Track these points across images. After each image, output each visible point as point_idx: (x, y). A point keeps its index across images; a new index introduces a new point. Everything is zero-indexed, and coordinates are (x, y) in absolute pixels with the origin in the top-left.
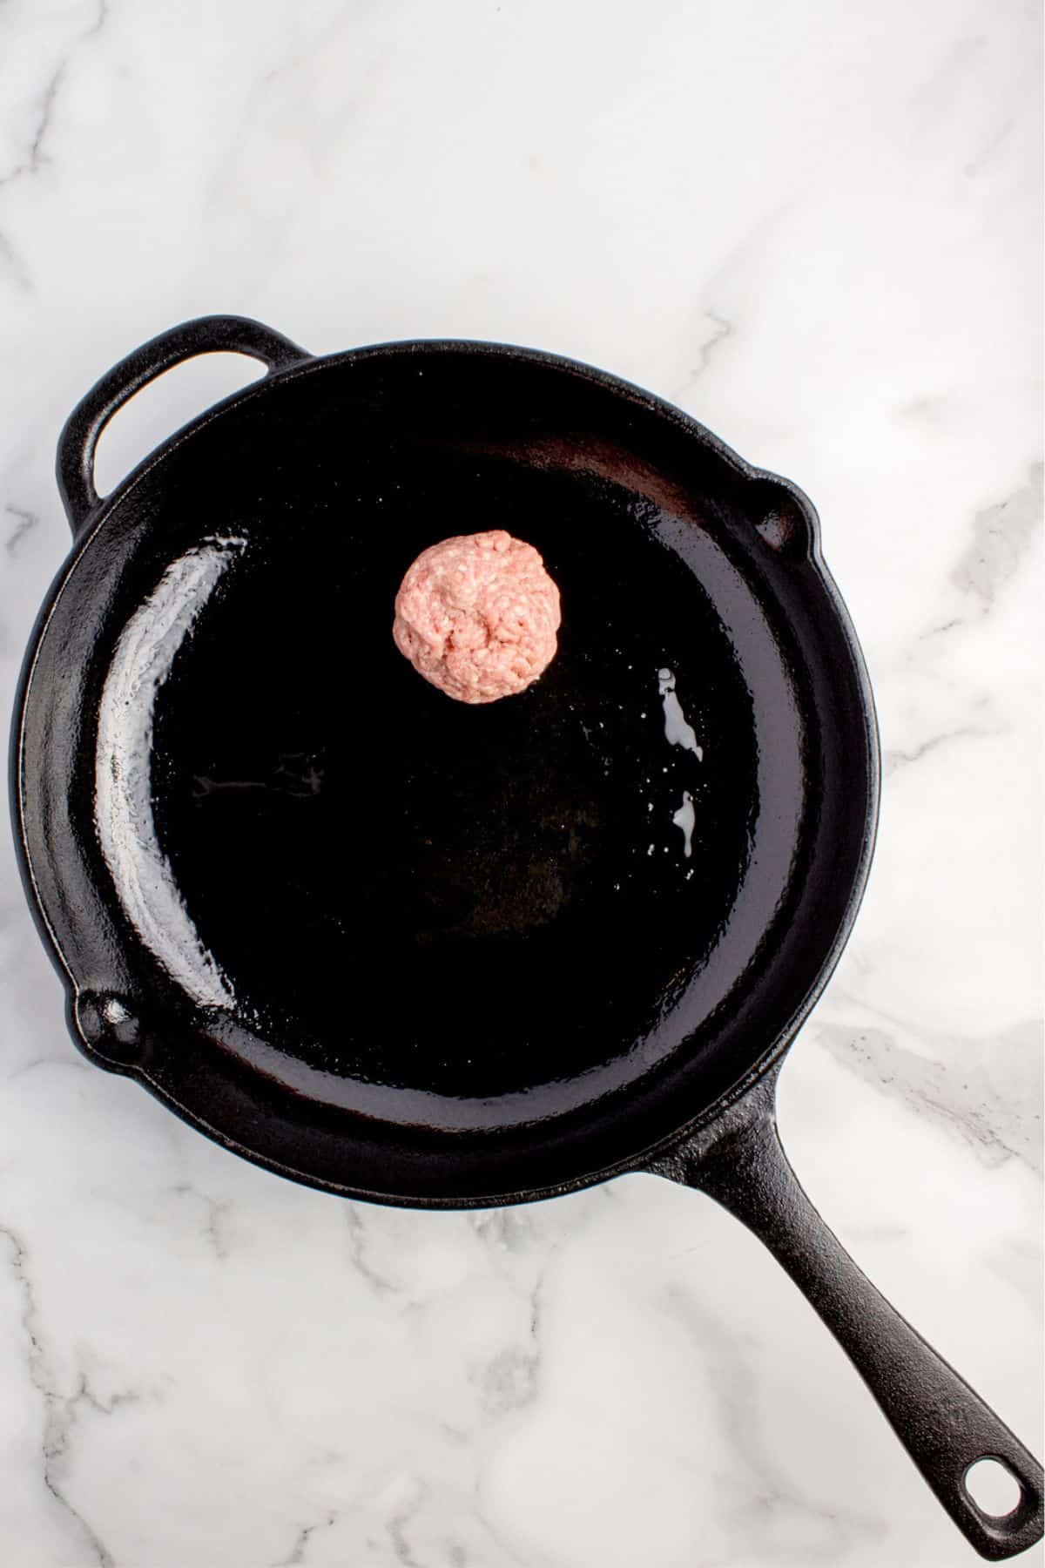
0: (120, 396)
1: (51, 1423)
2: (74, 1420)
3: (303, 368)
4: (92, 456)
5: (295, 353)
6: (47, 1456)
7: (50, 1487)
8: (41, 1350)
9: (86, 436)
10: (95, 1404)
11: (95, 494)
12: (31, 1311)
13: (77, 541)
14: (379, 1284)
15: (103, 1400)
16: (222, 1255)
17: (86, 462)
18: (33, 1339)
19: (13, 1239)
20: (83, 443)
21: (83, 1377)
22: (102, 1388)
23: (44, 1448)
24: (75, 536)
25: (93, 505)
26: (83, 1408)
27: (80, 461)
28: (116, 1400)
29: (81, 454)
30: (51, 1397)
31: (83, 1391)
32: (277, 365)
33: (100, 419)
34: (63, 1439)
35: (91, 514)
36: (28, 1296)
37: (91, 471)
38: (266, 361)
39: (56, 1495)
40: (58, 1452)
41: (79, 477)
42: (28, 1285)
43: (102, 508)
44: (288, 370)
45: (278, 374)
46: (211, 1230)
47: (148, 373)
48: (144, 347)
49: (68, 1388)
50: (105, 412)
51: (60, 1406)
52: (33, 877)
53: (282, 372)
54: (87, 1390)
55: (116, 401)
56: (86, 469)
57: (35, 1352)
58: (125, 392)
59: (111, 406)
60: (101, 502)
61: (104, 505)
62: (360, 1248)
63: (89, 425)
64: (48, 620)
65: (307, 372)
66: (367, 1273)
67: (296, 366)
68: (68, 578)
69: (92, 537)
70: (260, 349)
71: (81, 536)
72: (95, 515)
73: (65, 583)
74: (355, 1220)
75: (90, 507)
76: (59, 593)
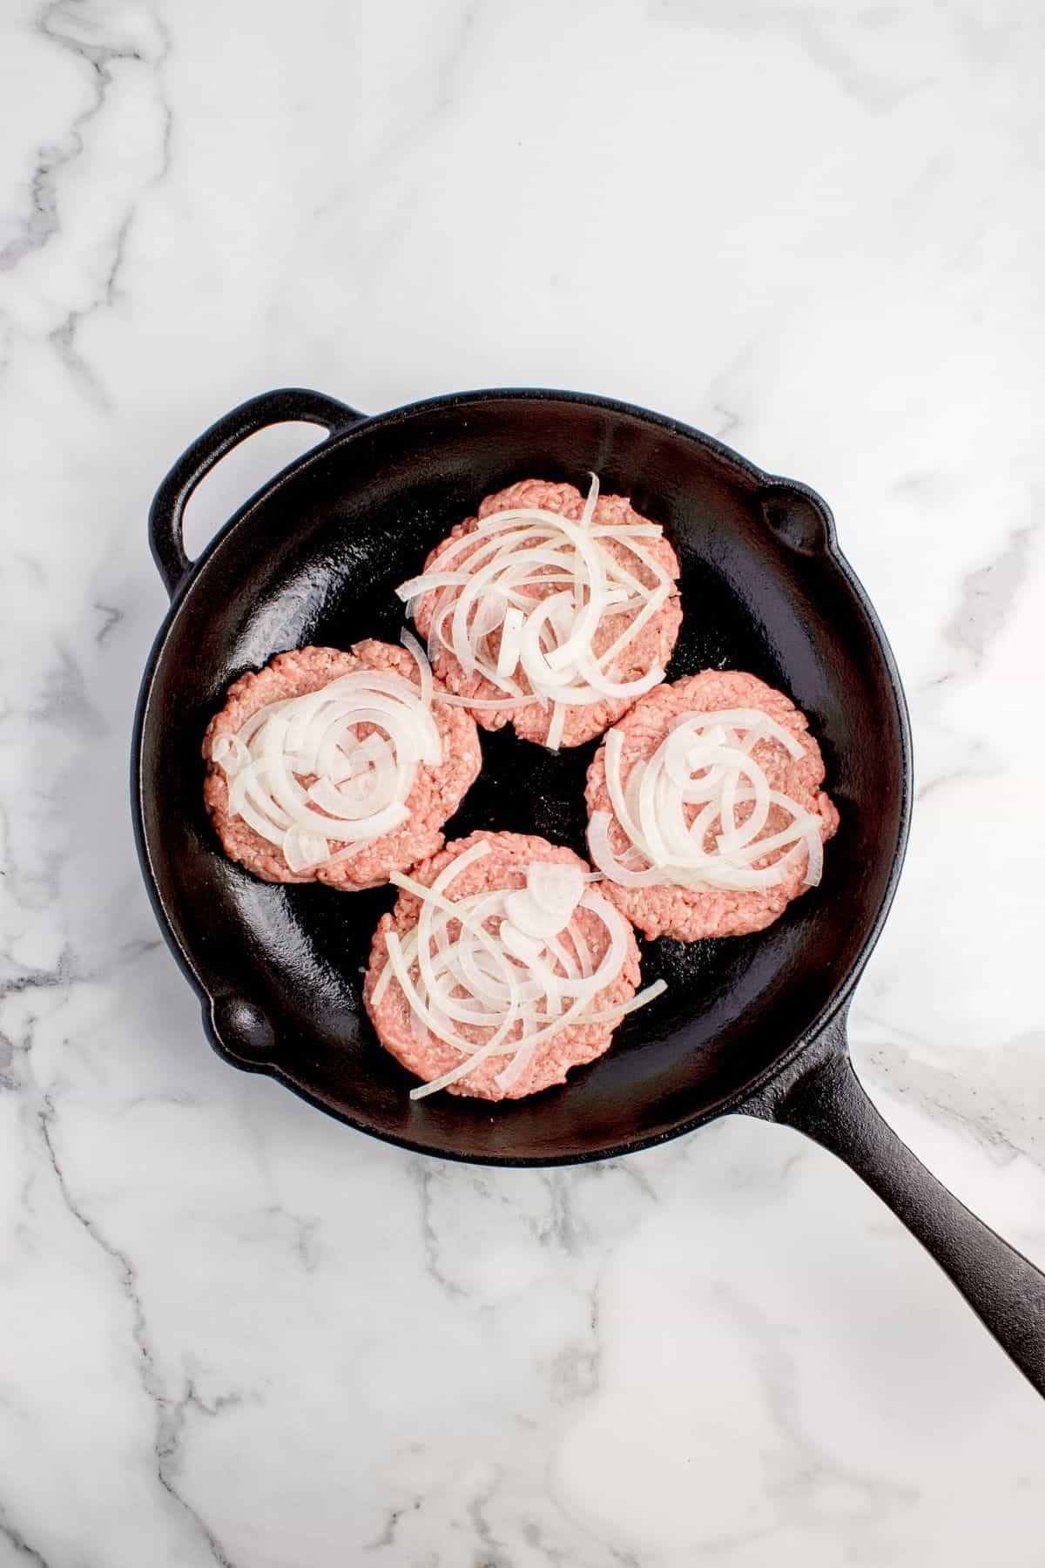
0: (200, 469)
1: (163, 1425)
2: (182, 1420)
3: (362, 427)
4: (180, 525)
5: (352, 415)
6: (160, 1455)
7: (164, 1483)
8: (151, 1359)
9: (173, 508)
10: (201, 1407)
11: (185, 558)
12: (140, 1325)
13: (174, 600)
14: (453, 1290)
15: (208, 1403)
16: (310, 1270)
17: (175, 530)
18: (144, 1350)
19: (123, 1261)
20: (171, 515)
21: (190, 1383)
22: (206, 1393)
23: (157, 1448)
24: (171, 597)
25: (185, 568)
26: (189, 1411)
27: (170, 529)
28: (220, 1403)
29: (171, 523)
30: (161, 1402)
31: (190, 1395)
32: (337, 428)
33: (184, 491)
34: (174, 1440)
35: (184, 575)
36: (138, 1311)
37: (181, 537)
38: (327, 425)
39: (170, 1490)
40: (170, 1452)
41: (171, 544)
42: (138, 1301)
43: (193, 570)
44: (347, 430)
45: (338, 435)
46: (301, 1246)
47: (223, 447)
48: (227, 417)
49: (176, 1393)
50: (189, 485)
51: (170, 1410)
53: (342, 433)
54: (194, 1395)
55: (197, 474)
56: (175, 537)
57: (146, 1362)
58: (204, 466)
59: (193, 479)
60: (192, 564)
61: (195, 567)
62: (434, 1257)
63: (175, 497)
64: (155, 673)
65: (365, 431)
66: (442, 1281)
67: (354, 426)
68: (169, 634)
69: (187, 596)
70: (321, 416)
71: (176, 596)
72: (187, 576)
73: (167, 638)
74: (429, 1233)
75: (183, 570)
76: (163, 648)
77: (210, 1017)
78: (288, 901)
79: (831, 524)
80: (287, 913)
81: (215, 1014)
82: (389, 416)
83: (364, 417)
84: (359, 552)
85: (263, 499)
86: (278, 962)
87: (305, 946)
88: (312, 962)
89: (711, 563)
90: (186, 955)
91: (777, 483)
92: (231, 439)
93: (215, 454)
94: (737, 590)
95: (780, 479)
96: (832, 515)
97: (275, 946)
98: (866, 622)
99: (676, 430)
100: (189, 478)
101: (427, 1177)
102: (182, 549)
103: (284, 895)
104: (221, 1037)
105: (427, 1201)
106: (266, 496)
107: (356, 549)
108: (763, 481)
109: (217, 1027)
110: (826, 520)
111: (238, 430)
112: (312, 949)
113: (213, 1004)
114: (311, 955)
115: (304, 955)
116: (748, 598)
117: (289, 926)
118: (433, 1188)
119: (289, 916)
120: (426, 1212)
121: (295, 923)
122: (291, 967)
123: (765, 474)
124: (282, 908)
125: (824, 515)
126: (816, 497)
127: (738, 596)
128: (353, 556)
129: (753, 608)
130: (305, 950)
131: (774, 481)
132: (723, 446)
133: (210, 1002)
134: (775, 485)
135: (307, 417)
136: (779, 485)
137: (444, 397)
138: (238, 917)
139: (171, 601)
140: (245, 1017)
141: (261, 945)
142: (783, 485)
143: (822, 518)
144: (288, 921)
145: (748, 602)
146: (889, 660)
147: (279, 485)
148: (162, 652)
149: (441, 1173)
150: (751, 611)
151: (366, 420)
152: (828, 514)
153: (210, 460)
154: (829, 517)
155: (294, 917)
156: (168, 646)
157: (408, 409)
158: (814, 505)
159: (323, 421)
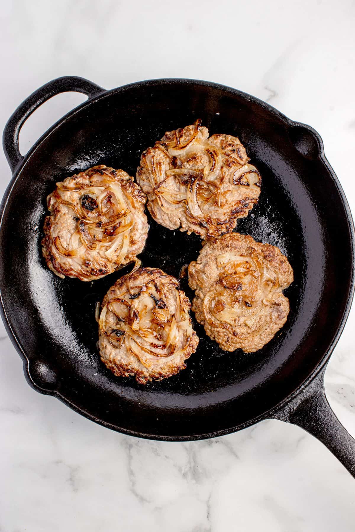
0: (27, 113)
3: (103, 95)
4: (18, 139)
5: (99, 89)
9: (14, 131)
11: (20, 154)
13: (14, 175)
14: (142, 500)
16: (76, 490)
17: (15, 141)
20: (13, 134)
24: (13, 172)
25: (20, 159)
27: (13, 141)
29: (13, 138)
32: (92, 95)
33: (20, 123)
35: (19, 162)
37: (18, 145)
38: (87, 94)
41: (13, 148)
43: (23, 160)
44: (96, 96)
45: (92, 99)
46: (71, 479)
47: (38, 103)
48: (40, 89)
50: (22, 120)
52: (6, 315)
53: (94, 98)
55: (26, 115)
56: (15, 145)
58: (29, 111)
59: (24, 117)
60: (23, 157)
62: (134, 484)
63: (16, 126)
64: (5, 208)
65: (105, 97)
66: (137, 495)
67: (100, 95)
68: (12, 190)
69: (20, 172)
70: (84, 89)
71: (15, 173)
72: (21, 163)
73: (11, 192)
74: (131, 473)
75: (18, 160)
76: (9, 196)
77: (27, 368)
78: (65, 315)
79: (321, 145)
80: (64, 321)
81: (29, 367)
82: (116, 90)
83: (104, 90)
84: (101, 154)
85: (56, 128)
86: (60, 344)
87: (73, 336)
88: (76, 344)
89: (265, 162)
90: (16, 340)
91: (296, 125)
92: (42, 99)
93: (35, 106)
94: (277, 175)
95: (298, 123)
96: (322, 140)
97: (59, 336)
98: (337, 191)
99: (250, 99)
100: (22, 117)
101: (130, 446)
102: (18, 150)
103: (63, 313)
104: (32, 378)
105: (130, 457)
106: (58, 126)
107: (99, 152)
108: (290, 124)
109: (30, 374)
110: (319, 143)
111: (46, 95)
112: (76, 338)
113: (28, 363)
114: (75, 340)
115: (72, 340)
116: (282, 179)
117: (65, 327)
118: (133, 451)
119: (65, 322)
120: (130, 464)
121: (68, 325)
122: (66, 346)
123: (291, 121)
124: (62, 318)
125: (319, 140)
126: (315, 132)
127: (277, 178)
128: (98, 155)
129: (284, 183)
130: (72, 338)
131: (295, 124)
132: (272, 107)
133: (27, 361)
134: (295, 126)
135: (78, 89)
136: (297, 126)
137: (143, 82)
138: (42, 322)
139: (13, 173)
140: (43, 369)
141: (52, 336)
142: (299, 126)
143: (317, 142)
144: (65, 325)
145: (282, 180)
146: (347, 209)
147: (64, 121)
148: (8, 198)
149: (137, 445)
150: (283, 185)
151: (105, 92)
152: (320, 140)
153: (32, 109)
154: (321, 141)
155: (67, 323)
156: (11, 195)
157: (125, 87)
158: (314, 136)
159: (85, 91)
